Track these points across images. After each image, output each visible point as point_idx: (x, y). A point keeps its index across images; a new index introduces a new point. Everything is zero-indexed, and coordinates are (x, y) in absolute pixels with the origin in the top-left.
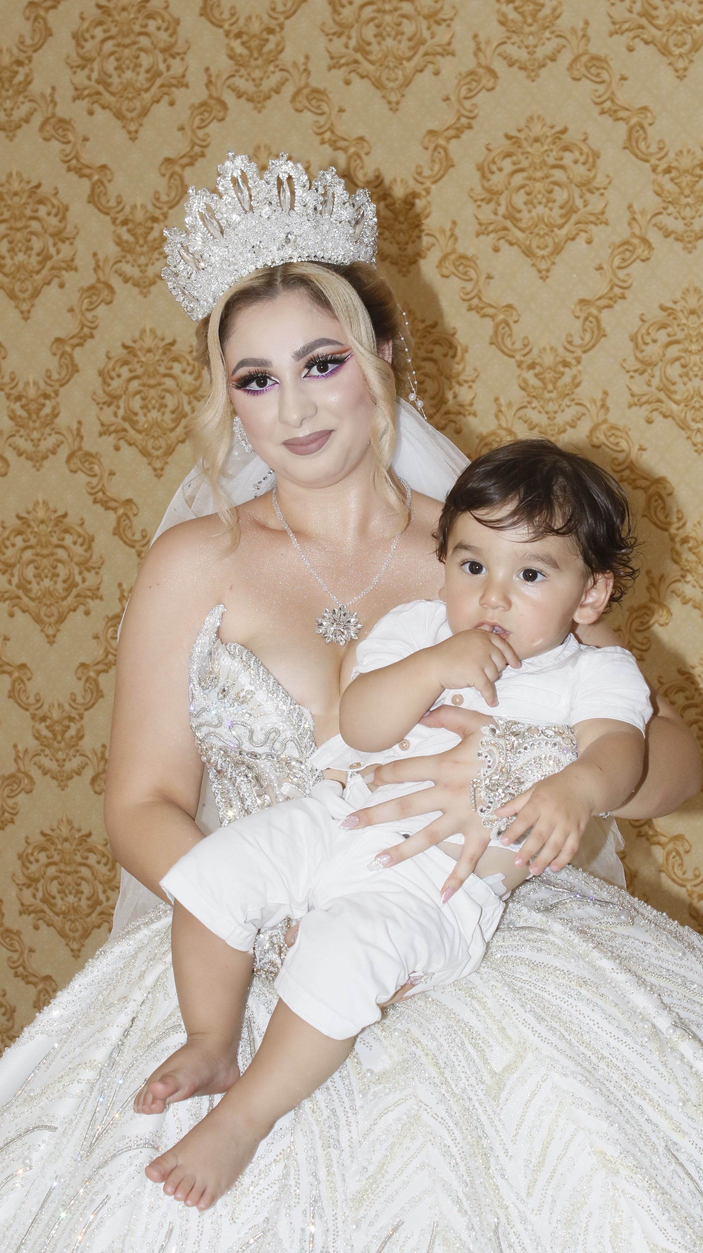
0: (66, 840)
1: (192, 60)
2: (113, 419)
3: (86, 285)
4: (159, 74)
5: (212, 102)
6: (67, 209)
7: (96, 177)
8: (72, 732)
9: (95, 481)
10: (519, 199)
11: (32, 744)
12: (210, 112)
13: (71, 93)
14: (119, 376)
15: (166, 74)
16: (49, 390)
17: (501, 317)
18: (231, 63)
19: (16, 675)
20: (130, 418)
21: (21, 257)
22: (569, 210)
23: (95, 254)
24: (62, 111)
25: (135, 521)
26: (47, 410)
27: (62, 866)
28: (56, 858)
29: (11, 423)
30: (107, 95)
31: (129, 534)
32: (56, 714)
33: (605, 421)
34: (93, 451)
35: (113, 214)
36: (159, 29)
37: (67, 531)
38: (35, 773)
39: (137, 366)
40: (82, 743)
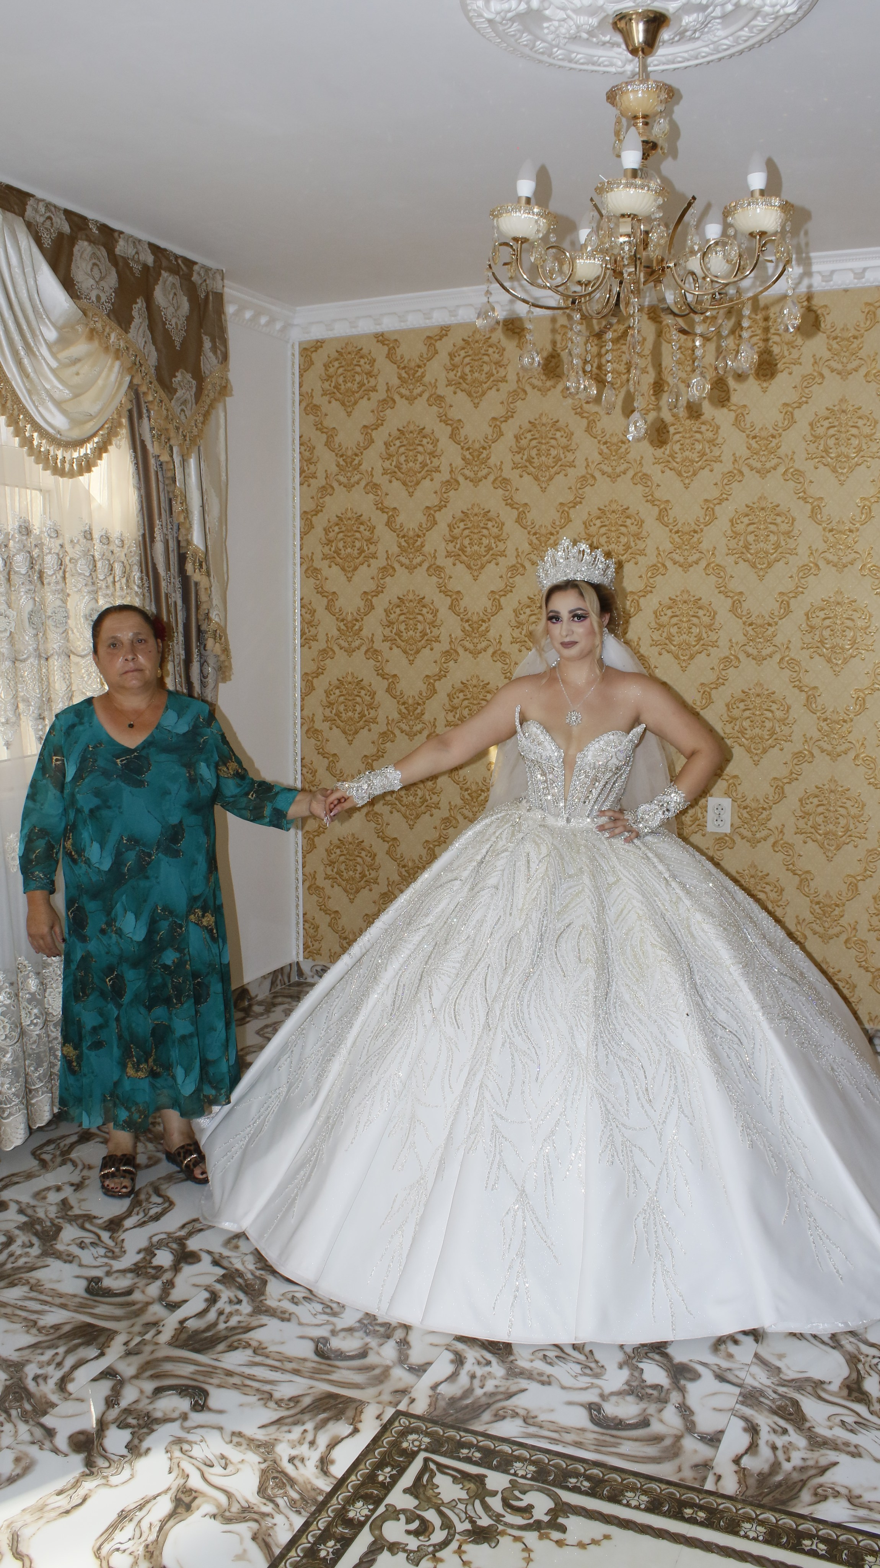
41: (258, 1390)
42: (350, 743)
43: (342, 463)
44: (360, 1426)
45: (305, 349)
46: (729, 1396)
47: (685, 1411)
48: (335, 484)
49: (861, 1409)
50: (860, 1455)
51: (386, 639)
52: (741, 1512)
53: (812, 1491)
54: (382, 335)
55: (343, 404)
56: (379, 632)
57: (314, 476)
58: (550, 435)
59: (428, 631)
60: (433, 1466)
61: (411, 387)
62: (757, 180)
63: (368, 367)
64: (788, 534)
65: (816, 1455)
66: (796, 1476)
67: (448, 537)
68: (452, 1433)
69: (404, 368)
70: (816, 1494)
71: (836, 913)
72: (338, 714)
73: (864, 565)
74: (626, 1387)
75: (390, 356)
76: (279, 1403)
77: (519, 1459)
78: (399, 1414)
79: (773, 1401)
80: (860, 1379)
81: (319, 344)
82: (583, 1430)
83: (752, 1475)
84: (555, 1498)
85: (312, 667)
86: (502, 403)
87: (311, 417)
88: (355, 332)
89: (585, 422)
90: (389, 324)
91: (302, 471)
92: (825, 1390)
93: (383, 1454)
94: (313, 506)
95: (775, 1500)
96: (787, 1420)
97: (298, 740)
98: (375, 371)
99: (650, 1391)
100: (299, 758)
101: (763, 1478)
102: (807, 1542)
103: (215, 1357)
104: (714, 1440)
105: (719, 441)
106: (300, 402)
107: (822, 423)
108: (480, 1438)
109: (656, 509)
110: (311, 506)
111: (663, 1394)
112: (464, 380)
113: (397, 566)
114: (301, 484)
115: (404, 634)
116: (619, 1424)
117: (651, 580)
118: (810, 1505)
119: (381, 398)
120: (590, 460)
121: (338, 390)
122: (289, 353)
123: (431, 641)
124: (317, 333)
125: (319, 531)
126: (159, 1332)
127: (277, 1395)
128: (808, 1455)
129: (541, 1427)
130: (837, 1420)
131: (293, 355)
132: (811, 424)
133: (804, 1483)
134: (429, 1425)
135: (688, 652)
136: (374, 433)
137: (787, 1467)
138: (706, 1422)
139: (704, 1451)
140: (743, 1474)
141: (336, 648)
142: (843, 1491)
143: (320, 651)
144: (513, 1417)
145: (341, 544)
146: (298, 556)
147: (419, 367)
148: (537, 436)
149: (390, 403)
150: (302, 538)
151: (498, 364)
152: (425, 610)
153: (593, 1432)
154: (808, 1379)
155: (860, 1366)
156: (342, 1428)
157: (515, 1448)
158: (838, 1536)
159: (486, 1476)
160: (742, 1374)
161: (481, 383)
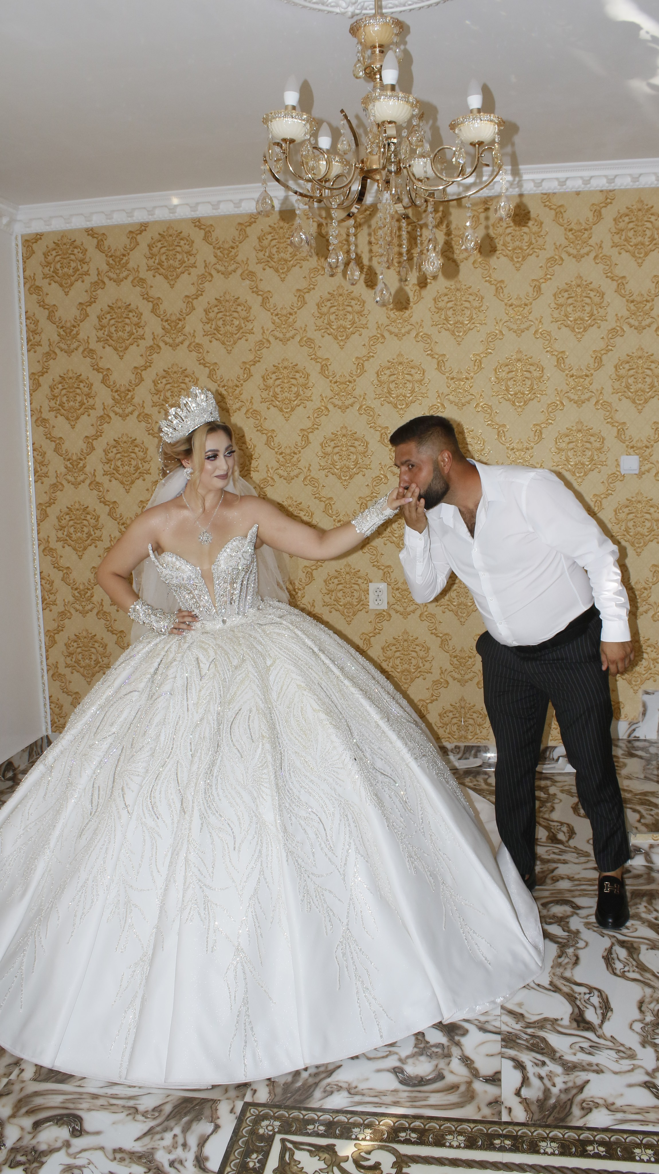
0: (85, 638)
1: (146, 328)
2: (109, 469)
3: (99, 415)
4: (133, 334)
5: (155, 346)
6: (92, 385)
7: (105, 373)
8: (89, 594)
9: (100, 494)
10: (278, 390)
11: (71, 599)
12: (154, 350)
13: (96, 339)
14: (112, 452)
15: (136, 334)
16: (82, 457)
17: (269, 434)
18: (163, 331)
19: (65, 571)
20: (116, 469)
21: (72, 403)
22: (297, 395)
23: (103, 403)
24: (91, 346)
25: (117, 510)
26: (81, 465)
27: (83, 648)
28: (81, 645)
29: (65, 470)
30: (111, 341)
31: (115, 515)
32: (81, 587)
33: (309, 475)
34: (100, 481)
35: (111, 387)
36: (134, 316)
37: (88, 514)
38: (73, 611)
39: (120, 448)
40: (93, 599)
41: (124, 1107)
42: (80, 557)
43: (62, 333)
44: (219, 1122)
45: (27, 241)
46: (494, 1043)
47: (466, 1061)
48: (57, 351)
49: (590, 1035)
50: (602, 1072)
51: (105, 473)
52: (535, 1134)
53: (579, 1107)
54: (92, 229)
55: (61, 285)
56: (100, 469)
57: (39, 344)
58: (233, 309)
59: (140, 466)
60: (290, 1145)
61: (118, 271)
62: (475, 101)
63: (81, 255)
64: (420, 381)
65: (572, 1077)
66: (564, 1097)
67: (153, 391)
68: (295, 1114)
69: (111, 256)
70: (583, 1108)
71: (469, 663)
72: (69, 535)
73: (478, 404)
74: (416, 1050)
75: (99, 247)
76: (145, 1114)
77: (356, 1125)
78: (247, 1105)
79: (527, 1040)
80: (581, 1013)
81: (38, 237)
82: (395, 1091)
83: (533, 1103)
84: (394, 1152)
85: (45, 498)
86: (193, 284)
87: (35, 296)
88: (68, 227)
89: (260, 298)
90: (97, 221)
91: (29, 340)
92: (559, 1025)
93: (246, 1143)
94: (40, 369)
95: (556, 1119)
96: (542, 1054)
97: (37, 557)
98: (87, 260)
99: (435, 1050)
100: (38, 572)
101: (542, 1103)
102: (590, 1148)
103: (78, 1083)
104: (494, 1079)
105: (366, 312)
106: (25, 284)
107: (443, 298)
108: (319, 1114)
109: (319, 365)
110: (38, 368)
111: (446, 1051)
112: (162, 266)
113: (112, 415)
114: (28, 351)
115: (121, 469)
116: (421, 1081)
117: (317, 420)
118: (582, 1118)
119: (93, 281)
120: (265, 328)
121: (57, 274)
122: (13, 244)
123: (142, 474)
124: (37, 227)
125: (45, 389)
126: (22, 1071)
127: (141, 1108)
128: (567, 1078)
129: (363, 1095)
130: (577, 1047)
131: (17, 245)
132: (435, 300)
133: (571, 1101)
134: (275, 1110)
135: (348, 474)
136: (88, 309)
137: (555, 1091)
138: (486, 1067)
139: (491, 1091)
140: (525, 1102)
141: (64, 482)
142: (600, 1102)
143: (51, 485)
144: (338, 1091)
145: (64, 399)
146: (28, 409)
147: (124, 255)
148: (223, 310)
149: (101, 285)
150: (31, 395)
151: (189, 253)
152: (137, 449)
153: (405, 1093)
154: (546, 1020)
155: (578, 1003)
156: (204, 1127)
157: (349, 1116)
158: (610, 1138)
159: (335, 1145)
160: (497, 1024)
161: (175, 268)
